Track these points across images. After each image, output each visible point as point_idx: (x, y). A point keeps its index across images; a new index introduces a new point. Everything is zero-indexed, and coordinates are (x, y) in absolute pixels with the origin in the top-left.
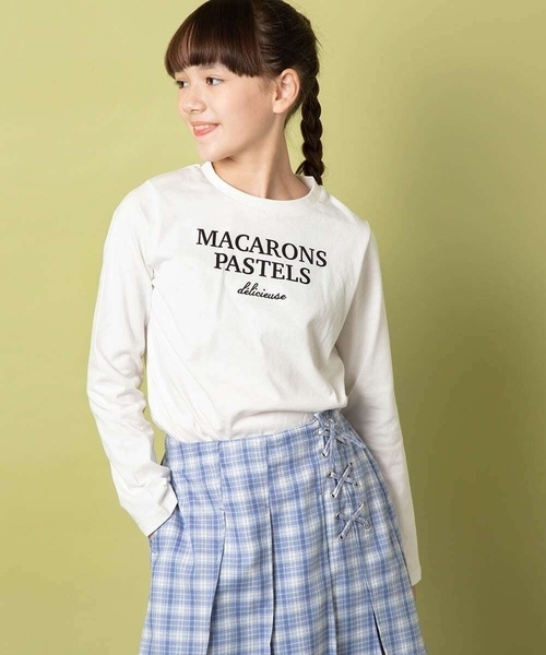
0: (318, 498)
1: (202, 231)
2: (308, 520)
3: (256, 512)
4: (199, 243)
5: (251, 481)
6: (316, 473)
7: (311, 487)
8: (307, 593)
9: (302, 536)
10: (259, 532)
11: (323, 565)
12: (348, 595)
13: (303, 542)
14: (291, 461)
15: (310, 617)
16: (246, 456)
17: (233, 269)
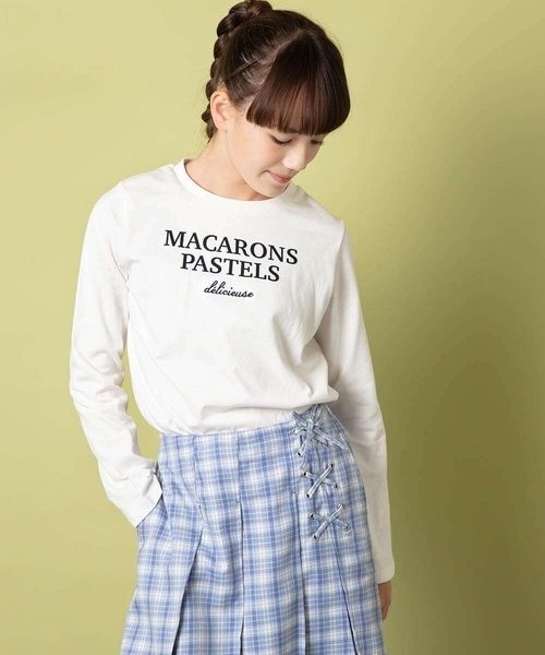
0: (291, 496)
1: (170, 232)
2: (278, 518)
3: (226, 507)
4: (167, 244)
5: (221, 476)
6: (289, 472)
7: (285, 485)
8: (276, 590)
9: (273, 533)
10: (228, 526)
11: (294, 564)
12: (320, 596)
13: (273, 539)
14: (264, 459)
15: (278, 614)
16: (217, 451)
17: (200, 268)
